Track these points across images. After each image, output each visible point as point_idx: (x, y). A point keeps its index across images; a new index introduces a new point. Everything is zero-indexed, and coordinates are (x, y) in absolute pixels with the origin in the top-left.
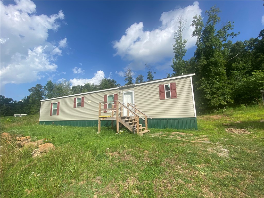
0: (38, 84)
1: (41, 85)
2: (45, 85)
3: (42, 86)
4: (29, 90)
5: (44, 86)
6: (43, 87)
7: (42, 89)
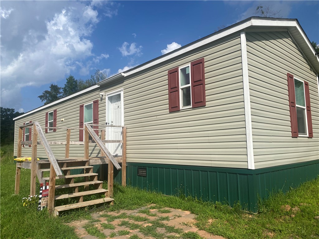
0: (52, 85)
1: (57, 86)
2: (64, 86)
3: (60, 88)
4: (41, 97)
5: (63, 88)
6: (61, 91)
7: (60, 93)
